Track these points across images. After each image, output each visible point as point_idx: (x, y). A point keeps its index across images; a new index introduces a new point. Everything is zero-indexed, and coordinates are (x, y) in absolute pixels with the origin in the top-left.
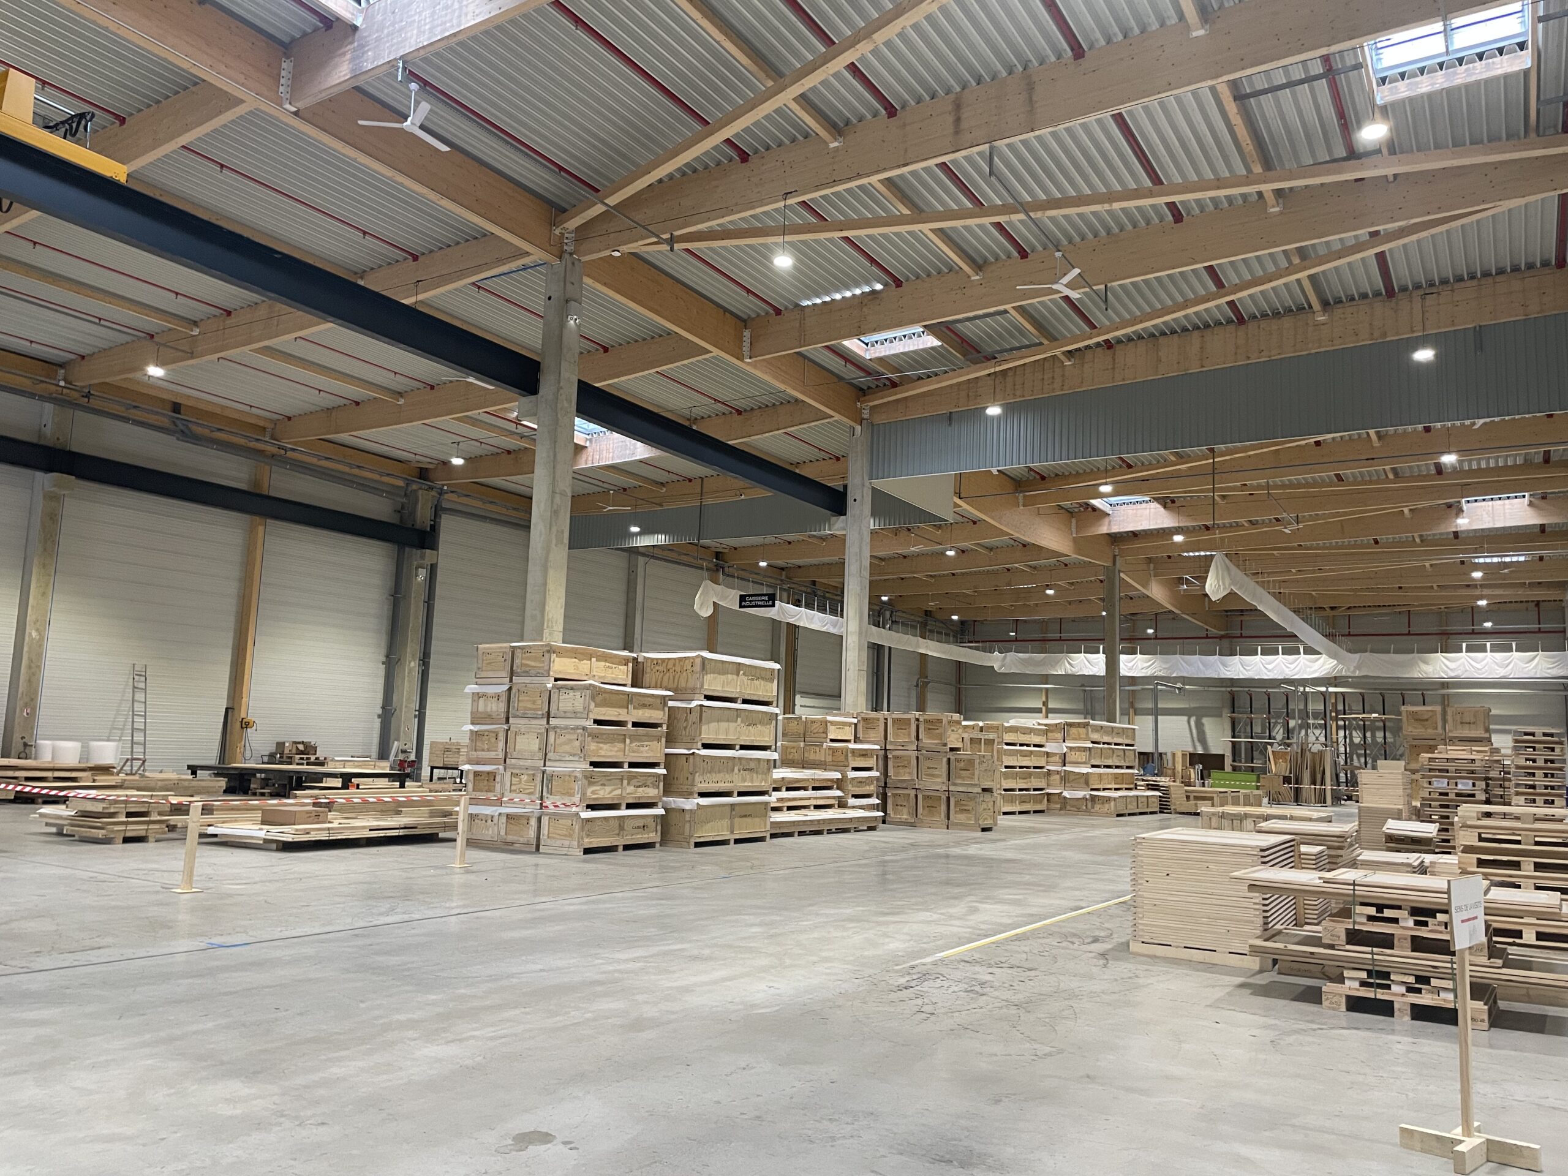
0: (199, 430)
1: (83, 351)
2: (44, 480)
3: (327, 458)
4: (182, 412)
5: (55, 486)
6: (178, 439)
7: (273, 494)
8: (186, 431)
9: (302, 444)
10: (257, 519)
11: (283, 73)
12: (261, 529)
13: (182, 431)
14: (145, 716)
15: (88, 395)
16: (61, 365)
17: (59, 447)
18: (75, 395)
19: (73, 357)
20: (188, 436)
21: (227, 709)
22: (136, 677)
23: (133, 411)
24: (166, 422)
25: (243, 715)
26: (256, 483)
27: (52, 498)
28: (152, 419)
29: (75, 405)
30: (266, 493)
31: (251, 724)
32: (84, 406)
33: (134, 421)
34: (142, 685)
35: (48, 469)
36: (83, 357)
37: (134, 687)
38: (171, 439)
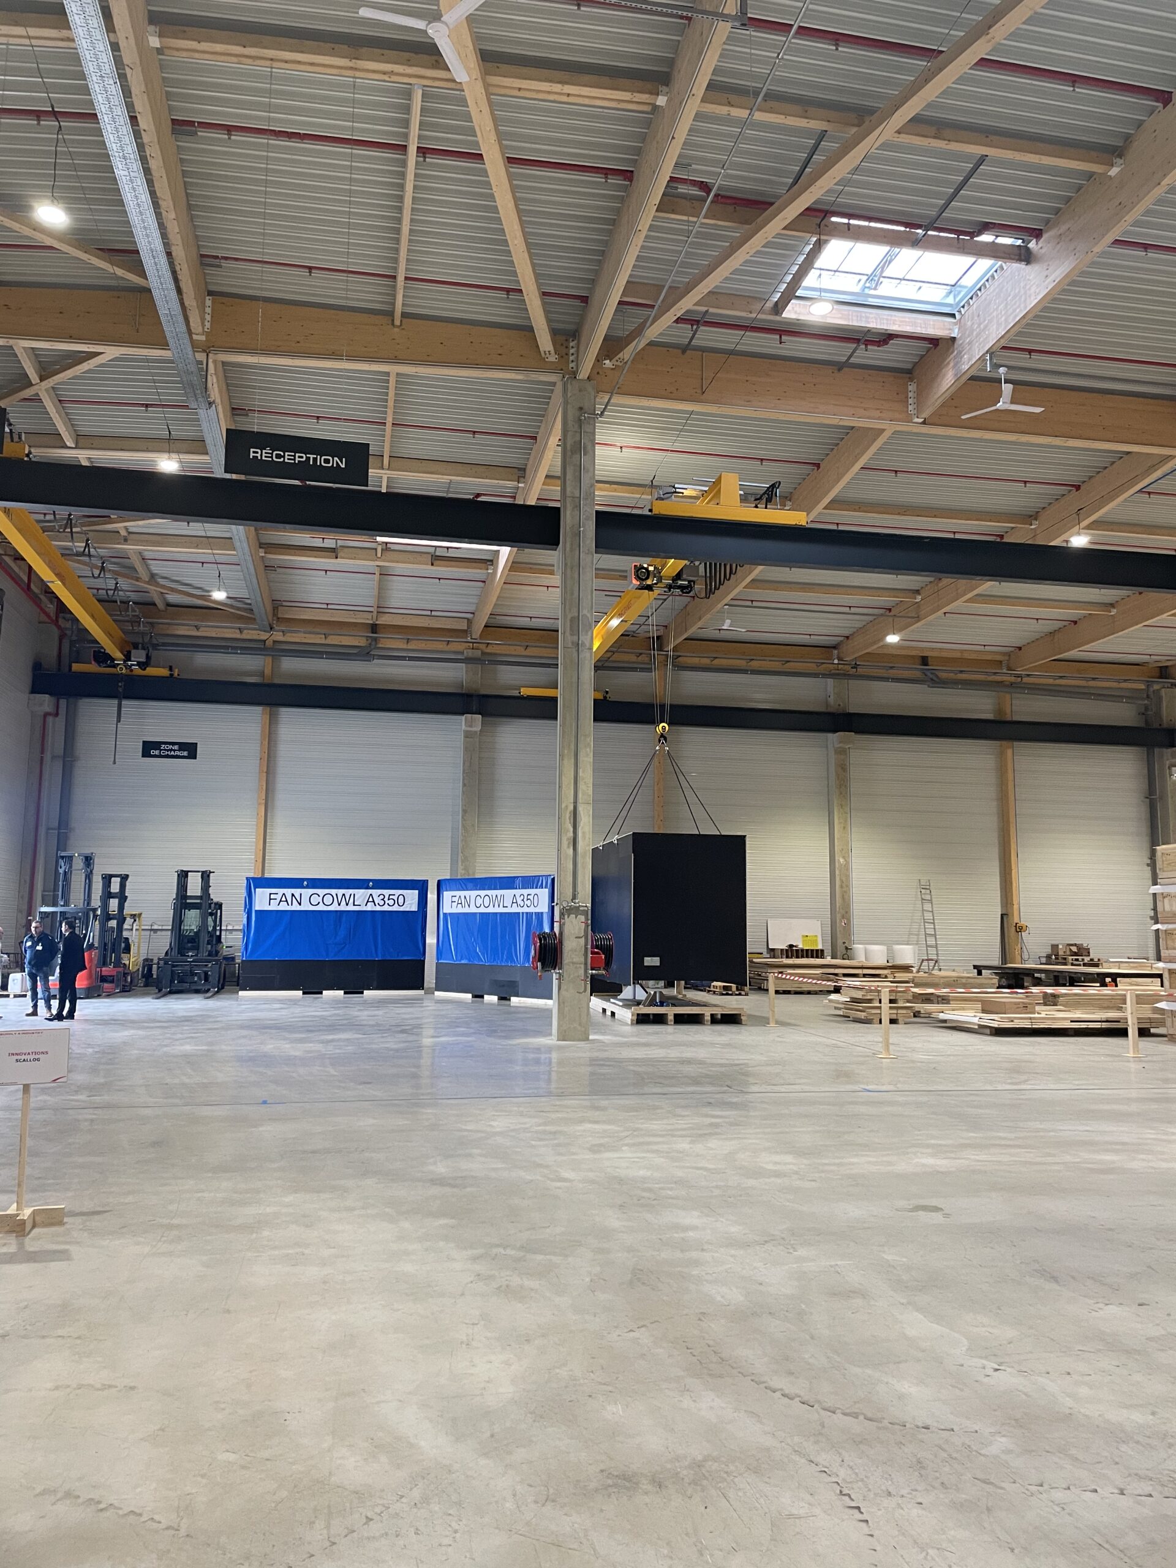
0: (943, 675)
1: (847, 633)
2: (833, 738)
3: (1061, 677)
4: (930, 663)
5: (840, 742)
6: (929, 686)
7: (1016, 718)
8: (935, 678)
9: (1035, 668)
10: (1004, 743)
11: (910, 394)
12: (1009, 752)
13: (932, 679)
14: (934, 923)
15: (855, 666)
16: (834, 647)
17: (841, 711)
18: (848, 668)
19: (842, 639)
20: (936, 682)
21: (1002, 916)
22: (923, 891)
23: (891, 671)
24: (918, 674)
25: (1016, 920)
26: (1000, 711)
27: (842, 752)
28: (906, 674)
29: (847, 676)
30: (1009, 719)
31: (1024, 928)
32: (855, 676)
33: (892, 679)
34: (928, 897)
35: (835, 731)
36: (847, 637)
37: (922, 899)
38: (923, 687)
